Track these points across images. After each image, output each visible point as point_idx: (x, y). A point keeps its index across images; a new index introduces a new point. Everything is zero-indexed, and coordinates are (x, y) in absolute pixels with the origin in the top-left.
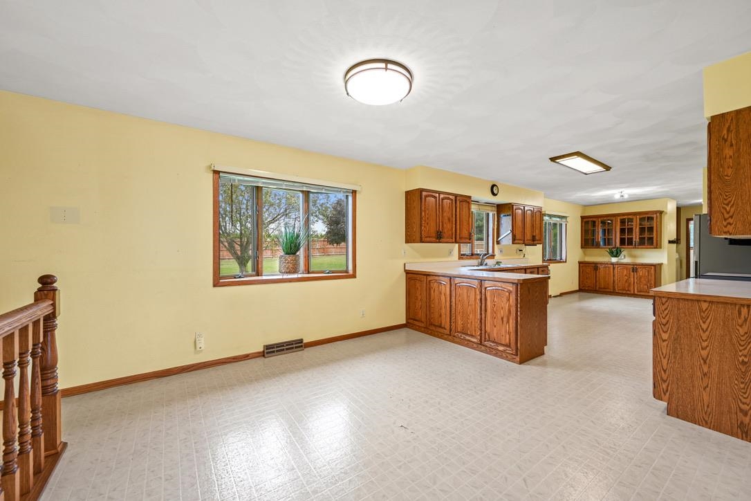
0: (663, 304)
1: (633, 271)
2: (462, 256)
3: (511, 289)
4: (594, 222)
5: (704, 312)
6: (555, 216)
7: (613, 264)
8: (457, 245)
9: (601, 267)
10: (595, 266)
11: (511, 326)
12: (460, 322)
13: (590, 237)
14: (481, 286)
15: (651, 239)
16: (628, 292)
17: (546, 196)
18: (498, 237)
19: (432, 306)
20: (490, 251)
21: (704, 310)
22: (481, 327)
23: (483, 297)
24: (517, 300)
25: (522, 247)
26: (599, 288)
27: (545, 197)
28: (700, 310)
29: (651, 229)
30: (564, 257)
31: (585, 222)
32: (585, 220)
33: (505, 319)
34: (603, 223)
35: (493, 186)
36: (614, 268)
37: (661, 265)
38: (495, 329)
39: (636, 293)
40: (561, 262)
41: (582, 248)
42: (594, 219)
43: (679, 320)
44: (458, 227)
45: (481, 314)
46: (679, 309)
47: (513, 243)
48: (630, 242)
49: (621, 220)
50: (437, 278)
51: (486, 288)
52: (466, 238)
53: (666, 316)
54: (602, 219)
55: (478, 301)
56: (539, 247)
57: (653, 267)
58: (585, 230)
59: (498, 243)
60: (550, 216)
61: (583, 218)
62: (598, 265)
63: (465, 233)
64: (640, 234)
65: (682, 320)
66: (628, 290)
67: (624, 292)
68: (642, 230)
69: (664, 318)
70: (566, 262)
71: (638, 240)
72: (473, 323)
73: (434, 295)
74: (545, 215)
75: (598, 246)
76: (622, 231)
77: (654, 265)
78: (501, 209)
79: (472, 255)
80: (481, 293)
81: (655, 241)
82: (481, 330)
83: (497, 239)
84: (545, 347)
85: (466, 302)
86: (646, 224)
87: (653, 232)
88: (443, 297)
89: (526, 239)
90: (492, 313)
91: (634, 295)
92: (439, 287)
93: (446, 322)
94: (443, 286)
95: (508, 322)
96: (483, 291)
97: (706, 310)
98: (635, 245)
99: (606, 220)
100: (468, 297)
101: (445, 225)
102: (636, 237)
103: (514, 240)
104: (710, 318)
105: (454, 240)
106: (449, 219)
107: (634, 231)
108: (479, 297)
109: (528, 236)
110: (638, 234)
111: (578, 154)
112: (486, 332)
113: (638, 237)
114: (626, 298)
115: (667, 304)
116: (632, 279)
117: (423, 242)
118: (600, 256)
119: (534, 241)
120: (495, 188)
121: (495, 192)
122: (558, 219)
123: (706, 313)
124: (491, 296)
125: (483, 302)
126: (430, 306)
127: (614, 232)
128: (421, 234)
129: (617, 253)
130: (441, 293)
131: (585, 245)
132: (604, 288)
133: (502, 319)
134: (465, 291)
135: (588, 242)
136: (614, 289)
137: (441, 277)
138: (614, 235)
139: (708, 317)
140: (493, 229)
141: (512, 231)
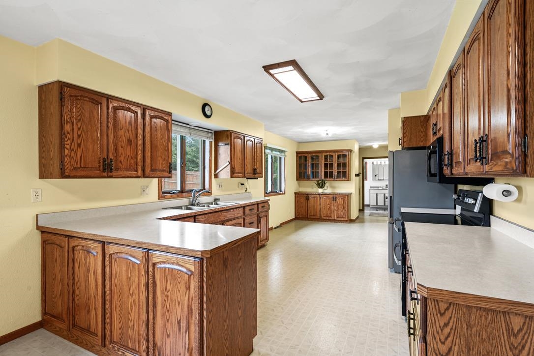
0: (442, 315)
1: (333, 201)
2: (164, 194)
3: (192, 268)
4: (306, 157)
5: (515, 336)
6: (276, 150)
7: (319, 194)
8: (156, 180)
9: (311, 197)
10: (307, 196)
11: (193, 337)
12: (116, 325)
13: (303, 170)
14: (147, 260)
15: (345, 173)
16: (330, 218)
17: (267, 129)
18: (216, 169)
19: (77, 292)
20: (207, 186)
21: (516, 331)
22: (147, 335)
23: (151, 281)
24: (202, 288)
25: (244, 180)
26: (310, 216)
27: (265, 130)
28: (508, 330)
29: (345, 164)
30: (283, 189)
31: (300, 157)
32: (299, 155)
33: (183, 324)
34: (312, 158)
35: (205, 105)
36: (320, 198)
37: (351, 194)
38: (168, 341)
39: (335, 219)
40: (280, 194)
41: (297, 180)
42: (306, 155)
43: (469, 350)
44: (148, 154)
45: (147, 312)
46: (469, 326)
47: (231, 177)
48: (331, 176)
49: (325, 156)
50: (83, 242)
51: (154, 265)
52: (164, 171)
53: (446, 339)
54: (312, 155)
55: (143, 289)
56: (261, 180)
57: (346, 196)
58: (299, 164)
59: (216, 176)
60: (272, 149)
61: (298, 153)
62: (309, 196)
63: (161, 163)
64: (338, 169)
65: (476, 350)
66: (330, 217)
67: (328, 218)
68: (339, 165)
69: (443, 343)
70: (285, 194)
71: (336, 173)
72: (136, 328)
73: (80, 272)
74: (266, 148)
75: (308, 179)
76: (326, 165)
77: (347, 195)
78: (219, 136)
79: (182, 191)
80: (147, 272)
81: (347, 175)
82: (148, 341)
83: (215, 171)
84: (254, 340)
85: (125, 288)
86: (341, 161)
87: (346, 166)
88: (92, 279)
89: (246, 172)
90: (163, 311)
91: (334, 221)
92: (85, 260)
93: (97, 322)
94: (92, 258)
95: (188, 329)
96: (151, 269)
97: (520, 330)
98: (335, 178)
99: (314, 156)
100: (128, 279)
101: (121, 150)
102: (335, 171)
103: (233, 173)
104: (527, 348)
105: (140, 174)
106: (130, 142)
107: (334, 166)
108: (143, 281)
109: (249, 169)
110: (336, 168)
111: (294, 63)
112: (155, 344)
113: (336, 172)
114: (329, 223)
115: (448, 314)
116: (333, 207)
117: (69, 177)
118: (310, 187)
119: (255, 174)
120: (207, 108)
121: (208, 113)
122: (278, 153)
123: (521, 335)
124: (162, 280)
125: (151, 289)
126: (74, 292)
127: (320, 167)
128: (62, 162)
129: (323, 185)
130: (89, 271)
131: (299, 178)
132: (313, 216)
133: (179, 322)
134: (124, 269)
135: (301, 175)
136: (321, 216)
137: (89, 242)
138: (320, 169)
139: (523, 347)
140: (210, 161)
141: (231, 163)
